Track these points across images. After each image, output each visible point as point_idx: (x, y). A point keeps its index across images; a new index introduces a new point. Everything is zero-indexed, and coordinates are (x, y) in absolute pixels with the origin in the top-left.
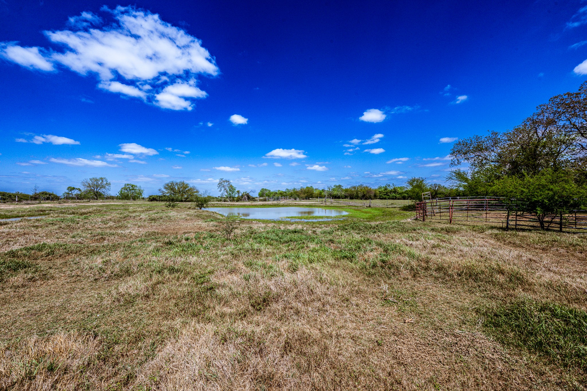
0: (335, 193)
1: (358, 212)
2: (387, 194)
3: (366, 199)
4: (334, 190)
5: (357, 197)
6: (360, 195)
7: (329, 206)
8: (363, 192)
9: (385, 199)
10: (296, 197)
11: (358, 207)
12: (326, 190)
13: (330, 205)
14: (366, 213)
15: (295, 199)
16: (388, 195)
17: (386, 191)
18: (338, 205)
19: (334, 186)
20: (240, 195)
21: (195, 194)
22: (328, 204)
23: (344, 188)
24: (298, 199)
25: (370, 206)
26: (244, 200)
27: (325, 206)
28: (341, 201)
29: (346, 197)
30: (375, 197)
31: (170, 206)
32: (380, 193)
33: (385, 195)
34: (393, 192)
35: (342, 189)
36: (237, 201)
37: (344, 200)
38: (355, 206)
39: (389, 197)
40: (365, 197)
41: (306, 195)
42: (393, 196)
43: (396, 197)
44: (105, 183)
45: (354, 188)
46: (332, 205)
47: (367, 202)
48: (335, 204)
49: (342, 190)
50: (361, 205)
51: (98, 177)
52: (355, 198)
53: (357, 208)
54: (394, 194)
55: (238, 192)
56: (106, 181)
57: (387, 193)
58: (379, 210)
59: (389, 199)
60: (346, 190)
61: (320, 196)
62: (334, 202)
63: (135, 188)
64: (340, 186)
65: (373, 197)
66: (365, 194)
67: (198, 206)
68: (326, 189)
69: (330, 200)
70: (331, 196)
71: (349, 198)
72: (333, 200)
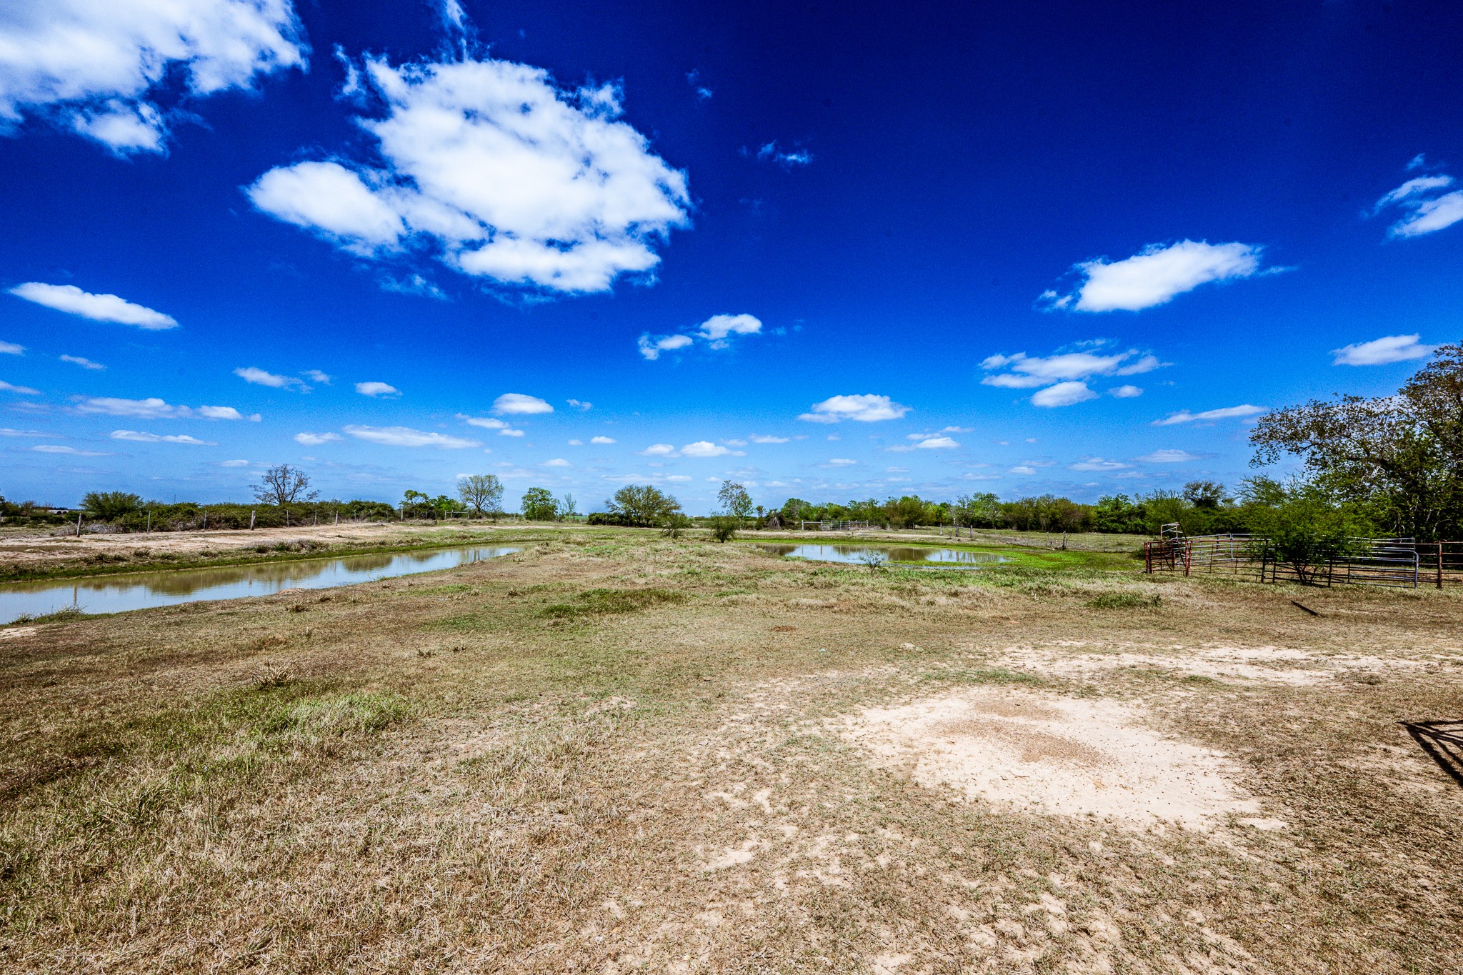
0: (977, 514)
1: (1033, 558)
2: (1119, 519)
3: (1059, 530)
4: (974, 506)
5: (1036, 526)
6: (1044, 522)
7: (966, 546)
8: (1054, 514)
9: (1115, 531)
10: (884, 521)
11: (1035, 548)
12: (953, 505)
13: (970, 543)
14: (1052, 560)
15: (884, 527)
16: (1124, 523)
17: (1117, 512)
18: (988, 544)
19: (976, 496)
20: (764, 515)
21: (674, 511)
22: (965, 540)
23: (1002, 501)
24: (888, 529)
25: (1064, 548)
26: (773, 527)
27: (957, 545)
28: (995, 533)
29: (1006, 525)
30: (1086, 525)
31: (668, 535)
32: (1101, 517)
33: (1113, 521)
34: (1138, 515)
35: (996, 503)
36: (758, 528)
37: (1003, 531)
38: (1029, 547)
39: (1124, 527)
40: (1056, 525)
41: (906, 518)
42: (1136, 525)
43: (1144, 527)
44: (494, 485)
45: (1030, 502)
46: (975, 543)
47: (1058, 539)
48: (982, 541)
49: (997, 506)
50: (1044, 544)
51: (483, 474)
52: (1032, 529)
53: (1031, 550)
54: (1139, 521)
55: (760, 509)
56: (497, 482)
57: (1119, 517)
58: (1082, 555)
59: (1125, 532)
60: (1008, 508)
61: (938, 520)
62: (978, 537)
63: (546, 497)
64: (990, 497)
65: (1079, 527)
66: (1057, 520)
67: (718, 536)
68: (955, 503)
69: (966, 531)
70: (966, 520)
71: (1015, 527)
72: (973, 531)
